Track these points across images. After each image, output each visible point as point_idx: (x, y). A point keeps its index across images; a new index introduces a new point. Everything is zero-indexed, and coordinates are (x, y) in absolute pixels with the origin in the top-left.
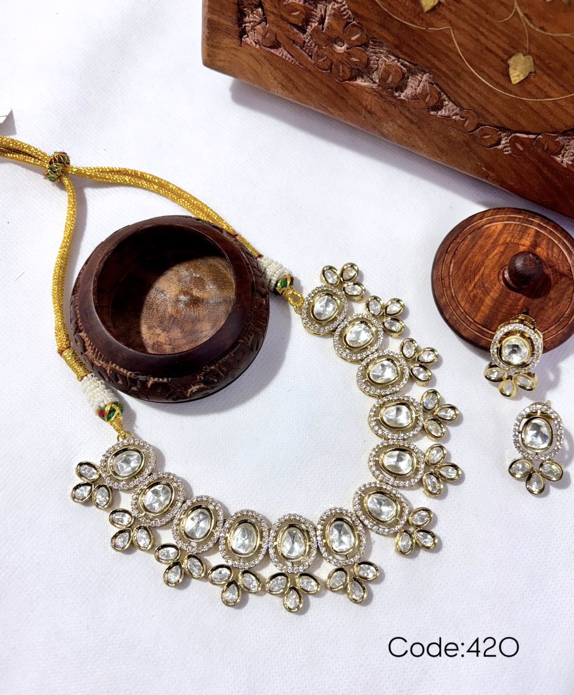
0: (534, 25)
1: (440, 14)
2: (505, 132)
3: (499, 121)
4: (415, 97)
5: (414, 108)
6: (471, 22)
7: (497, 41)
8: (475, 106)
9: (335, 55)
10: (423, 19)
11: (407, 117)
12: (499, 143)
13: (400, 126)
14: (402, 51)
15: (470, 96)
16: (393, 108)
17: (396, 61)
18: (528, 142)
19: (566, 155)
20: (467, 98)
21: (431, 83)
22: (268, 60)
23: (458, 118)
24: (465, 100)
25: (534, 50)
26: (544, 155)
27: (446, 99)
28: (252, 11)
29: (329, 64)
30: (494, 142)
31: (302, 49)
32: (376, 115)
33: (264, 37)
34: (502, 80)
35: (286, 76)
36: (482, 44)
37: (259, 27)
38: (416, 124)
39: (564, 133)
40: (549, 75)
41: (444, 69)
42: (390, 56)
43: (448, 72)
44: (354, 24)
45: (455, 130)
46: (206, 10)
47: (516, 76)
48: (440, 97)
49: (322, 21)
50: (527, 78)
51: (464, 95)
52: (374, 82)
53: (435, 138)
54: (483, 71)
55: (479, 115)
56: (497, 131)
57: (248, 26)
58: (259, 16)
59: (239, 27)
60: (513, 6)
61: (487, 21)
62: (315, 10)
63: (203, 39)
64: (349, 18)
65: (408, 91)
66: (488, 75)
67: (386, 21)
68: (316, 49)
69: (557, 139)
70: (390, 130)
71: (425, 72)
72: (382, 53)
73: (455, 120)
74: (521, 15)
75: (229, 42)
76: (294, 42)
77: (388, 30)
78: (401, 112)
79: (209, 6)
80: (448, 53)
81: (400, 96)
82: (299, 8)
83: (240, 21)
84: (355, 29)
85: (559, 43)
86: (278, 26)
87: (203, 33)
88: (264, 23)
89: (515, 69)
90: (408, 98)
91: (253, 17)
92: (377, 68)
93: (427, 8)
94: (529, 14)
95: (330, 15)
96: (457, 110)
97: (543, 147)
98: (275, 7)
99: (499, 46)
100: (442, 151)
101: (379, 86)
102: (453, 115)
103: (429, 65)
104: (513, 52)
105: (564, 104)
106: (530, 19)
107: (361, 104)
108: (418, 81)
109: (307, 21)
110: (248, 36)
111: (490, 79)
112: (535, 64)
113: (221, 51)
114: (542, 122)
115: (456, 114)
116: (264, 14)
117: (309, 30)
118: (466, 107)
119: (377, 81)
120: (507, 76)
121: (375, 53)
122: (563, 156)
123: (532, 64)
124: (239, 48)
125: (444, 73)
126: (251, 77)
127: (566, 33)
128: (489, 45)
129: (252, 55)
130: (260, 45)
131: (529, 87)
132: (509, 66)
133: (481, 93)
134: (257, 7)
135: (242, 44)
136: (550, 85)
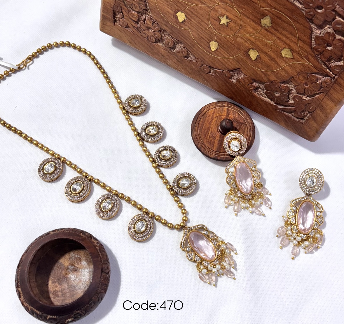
0: (217, 32)
1: (185, 24)
2: (212, 68)
3: (209, 64)
4: (179, 52)
5: (179, 56)
6: (196, 28)
7: (205, 36)
8: (200, 58)
9: (149, 33)
10: (179, 25)
11: (176, 59)
12: (210, 72)
13: (174, 62)
14: (173, 35)
15: (198, 54)
16: (171, 55)
17: (172, 38)
18: (220, 73)
19: (234, 79)
20: (197, 54)
21: (184, 48)
22: (124, 32)
23: (195, 61)
24: (196, 55)
25: (218, 40)
26: (226, 78)
27: (190, 54)
28: (119, 14)
29: (147, 36)
30: (208, 72)
31: (137, 29)
32: (165, 57)
33: (123, 23)
34: (209, 50)
35: (131, 38)
36: (200, 36)
37: (121, 20)
38: (180, 62)
39: (232, 71)
40: (224, 50)
41: (188, 43)
42: (169, 36)
43: (189, 44)
44: (156, 23)
45: (194, 66)
46: (102, 11)
47: (213, 48)
48: (188, 53)
49: (144, 20)
50: (217, 49)
51: (196, 53)
52: (164, 45)
53: (187, 68)
54: (202, 45)
55: (202, 61)
56: (209, 68)
57: (117, 19)
58: (121, 16)
59: (114, 19)
60: (209, 24)
61: (201, 28)
62: (142, 16)
63: (100, 21)
64: (154, 21)
65: (176, 50)
66: (204, 47)
67: (167, 23)
68: (142, 30)
69: (230, 73)
70: (171, 63)
71: (182, 43)
72: (166, 34)
73: (194, 62)
74: (212, 28)
75: (110, 24)
76: (134, 26)
77: (168, 27)
78: (174, 57)
79: (103, 10)
80: (189, 38)
81: (174, 51)
82: (136, 15)
83: (114, 17)
84: (156, 25)
85: (226, 39)
86: (128, 20)
87: (100, 19)
88: (123, 19)
89: (212, 46)
90: (176, 52)
91: (119, 16)
92: (165, 40)
93: (180, 21)
94: (215, 28)
95: (147, 19)
96: (194, 58)
97: (226, 75)
98: (127, 14)
99: (206, 38)
100: (190, 73)
101: (166, 46)
102: (193, 60)
103: (183, 41)
104: (211, 40)
105: (230, 60)
106: (215, 30)
107: (159, 52)
108: (179, 47)
109: (139, 20)
110: (117, 22)
111: (204, 48)
112: (219, 45)
113: (107, 26)
114: (224, 66)
115: (194, 60)
116: (123, 15)
117: (140, 23)
118: (197, 57)
119: (165, 44)
120: (210, 48)
121: (164, 34)
122: (233, 79)
123: (218, 45)
124: (114, 26)
125: (188, 44)
126: (118, 37)
127: (227, 36)
128: (203, 36)
129: (118, 29)
130: (121, 26)
131: (218, 53)
132: (210, 45)
133: (202, 53)
134: (120, 13)
135: (115, 25)
136: (225, 53)
